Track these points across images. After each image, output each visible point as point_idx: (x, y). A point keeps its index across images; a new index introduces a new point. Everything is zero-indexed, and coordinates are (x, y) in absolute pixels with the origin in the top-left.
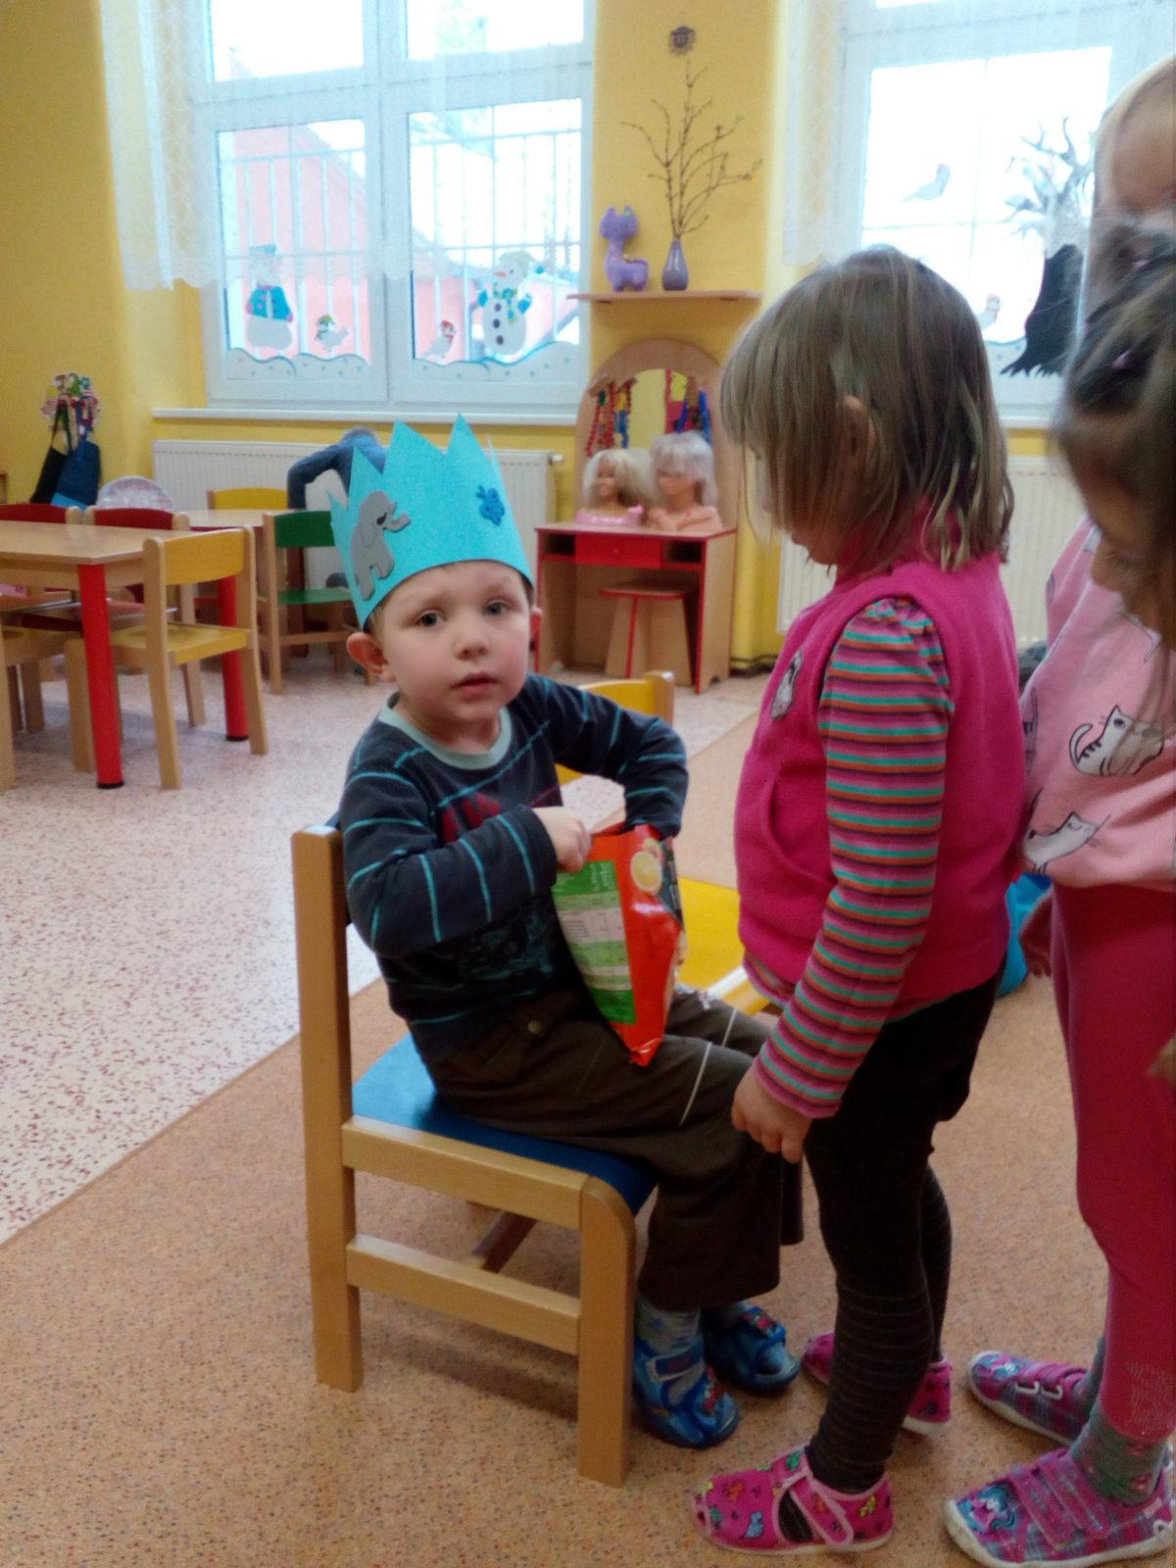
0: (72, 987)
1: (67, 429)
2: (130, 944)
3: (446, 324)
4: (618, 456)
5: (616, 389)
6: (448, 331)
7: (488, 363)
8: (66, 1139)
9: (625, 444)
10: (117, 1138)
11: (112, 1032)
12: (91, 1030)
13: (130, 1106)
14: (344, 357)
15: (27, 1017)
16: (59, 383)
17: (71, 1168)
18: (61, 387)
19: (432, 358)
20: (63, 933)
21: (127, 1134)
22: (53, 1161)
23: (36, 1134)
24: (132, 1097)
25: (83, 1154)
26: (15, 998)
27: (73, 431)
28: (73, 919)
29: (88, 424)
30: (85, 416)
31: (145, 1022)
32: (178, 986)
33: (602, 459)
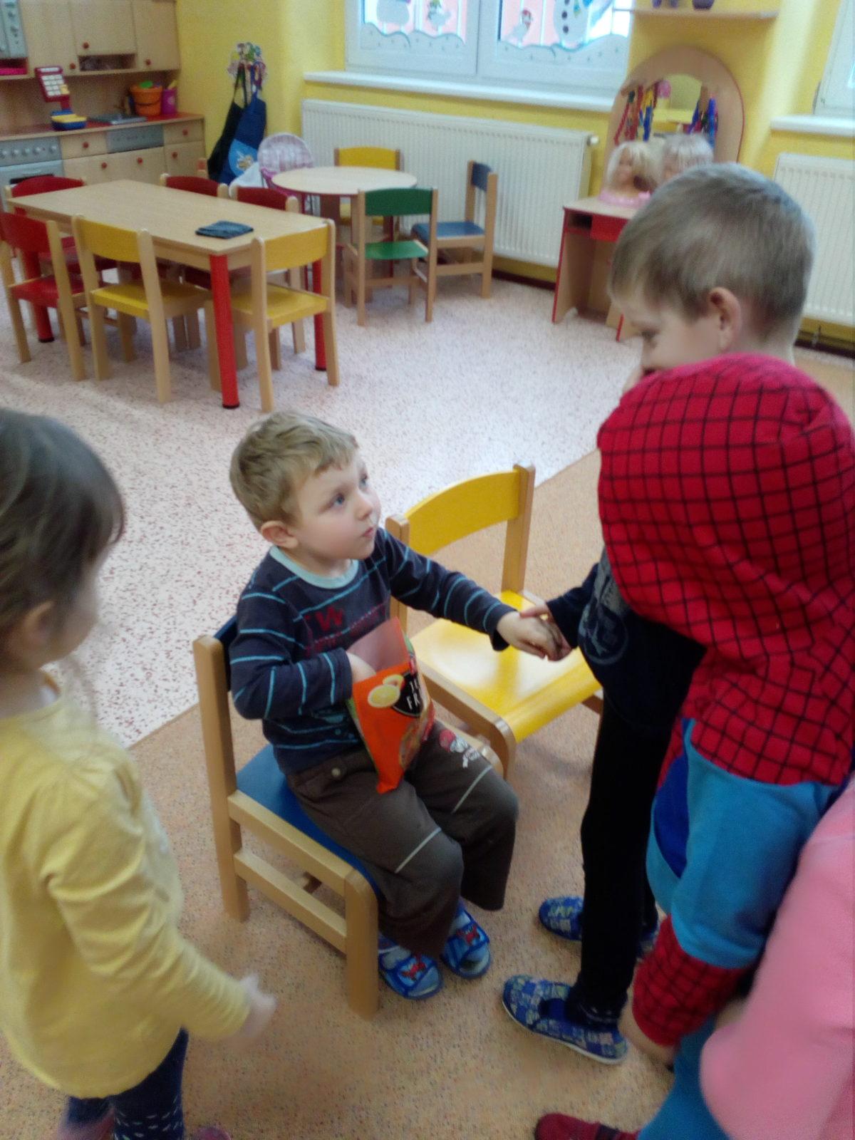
0: (166, 583)
1: (244, 87)
2: (208, 551)
3: (526, 13)
4: (638, 148)
5: (644, 89)
6: (527, 18)
7: (556, 50)
8: (134, 705)
9: (646, 137)
10: (163, 709)
11: (180, 624)
12: (168, 620)
13: (175, 685)
14: (447, 35)
15: (134, 604)
16: (240, 50)
17: (132, 727)
18: (241, 53)
19: (513, 41)
20: (171, 536)
21: (169, 707)
22: (123, 721)
23: (118, 698)
24: (179, 679)
25: (141, 718)
26: (130, 587)
27: (248, 89)
28: (180, 525)
29: (259, 84)
30: (257, 78)
31: (201, 620)
32: (227, 593)
33: (625, 151)
